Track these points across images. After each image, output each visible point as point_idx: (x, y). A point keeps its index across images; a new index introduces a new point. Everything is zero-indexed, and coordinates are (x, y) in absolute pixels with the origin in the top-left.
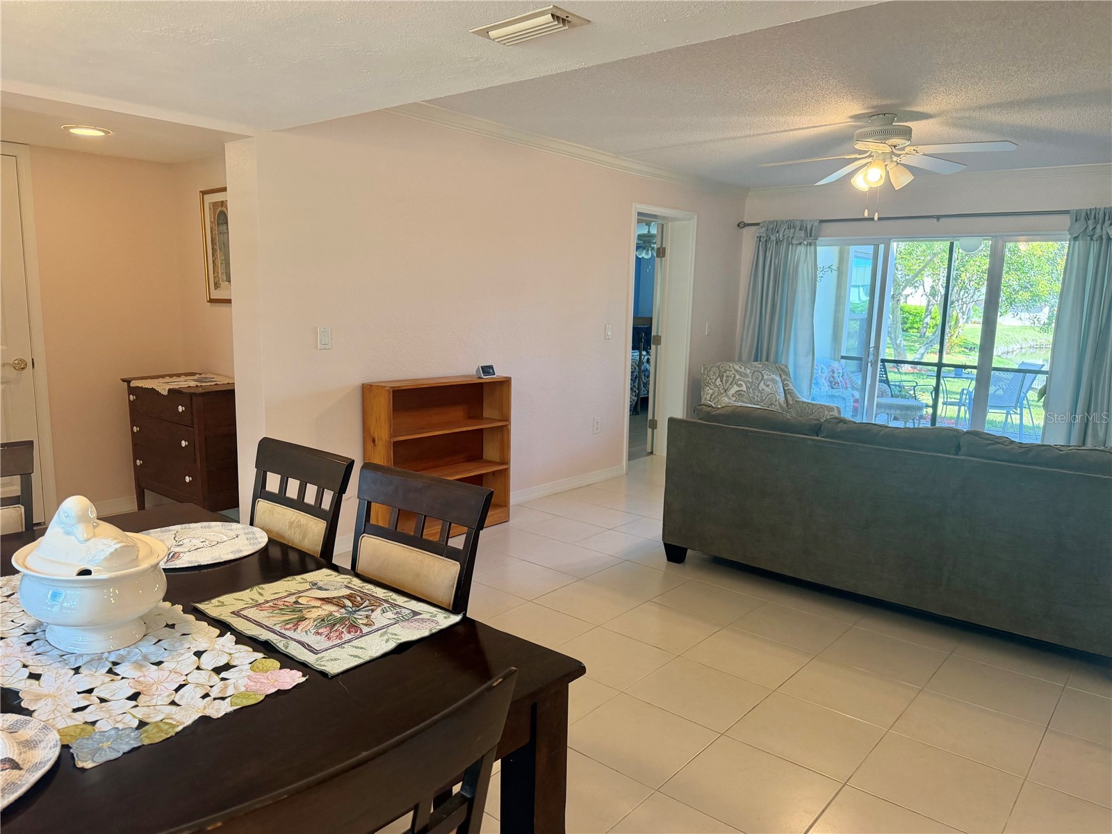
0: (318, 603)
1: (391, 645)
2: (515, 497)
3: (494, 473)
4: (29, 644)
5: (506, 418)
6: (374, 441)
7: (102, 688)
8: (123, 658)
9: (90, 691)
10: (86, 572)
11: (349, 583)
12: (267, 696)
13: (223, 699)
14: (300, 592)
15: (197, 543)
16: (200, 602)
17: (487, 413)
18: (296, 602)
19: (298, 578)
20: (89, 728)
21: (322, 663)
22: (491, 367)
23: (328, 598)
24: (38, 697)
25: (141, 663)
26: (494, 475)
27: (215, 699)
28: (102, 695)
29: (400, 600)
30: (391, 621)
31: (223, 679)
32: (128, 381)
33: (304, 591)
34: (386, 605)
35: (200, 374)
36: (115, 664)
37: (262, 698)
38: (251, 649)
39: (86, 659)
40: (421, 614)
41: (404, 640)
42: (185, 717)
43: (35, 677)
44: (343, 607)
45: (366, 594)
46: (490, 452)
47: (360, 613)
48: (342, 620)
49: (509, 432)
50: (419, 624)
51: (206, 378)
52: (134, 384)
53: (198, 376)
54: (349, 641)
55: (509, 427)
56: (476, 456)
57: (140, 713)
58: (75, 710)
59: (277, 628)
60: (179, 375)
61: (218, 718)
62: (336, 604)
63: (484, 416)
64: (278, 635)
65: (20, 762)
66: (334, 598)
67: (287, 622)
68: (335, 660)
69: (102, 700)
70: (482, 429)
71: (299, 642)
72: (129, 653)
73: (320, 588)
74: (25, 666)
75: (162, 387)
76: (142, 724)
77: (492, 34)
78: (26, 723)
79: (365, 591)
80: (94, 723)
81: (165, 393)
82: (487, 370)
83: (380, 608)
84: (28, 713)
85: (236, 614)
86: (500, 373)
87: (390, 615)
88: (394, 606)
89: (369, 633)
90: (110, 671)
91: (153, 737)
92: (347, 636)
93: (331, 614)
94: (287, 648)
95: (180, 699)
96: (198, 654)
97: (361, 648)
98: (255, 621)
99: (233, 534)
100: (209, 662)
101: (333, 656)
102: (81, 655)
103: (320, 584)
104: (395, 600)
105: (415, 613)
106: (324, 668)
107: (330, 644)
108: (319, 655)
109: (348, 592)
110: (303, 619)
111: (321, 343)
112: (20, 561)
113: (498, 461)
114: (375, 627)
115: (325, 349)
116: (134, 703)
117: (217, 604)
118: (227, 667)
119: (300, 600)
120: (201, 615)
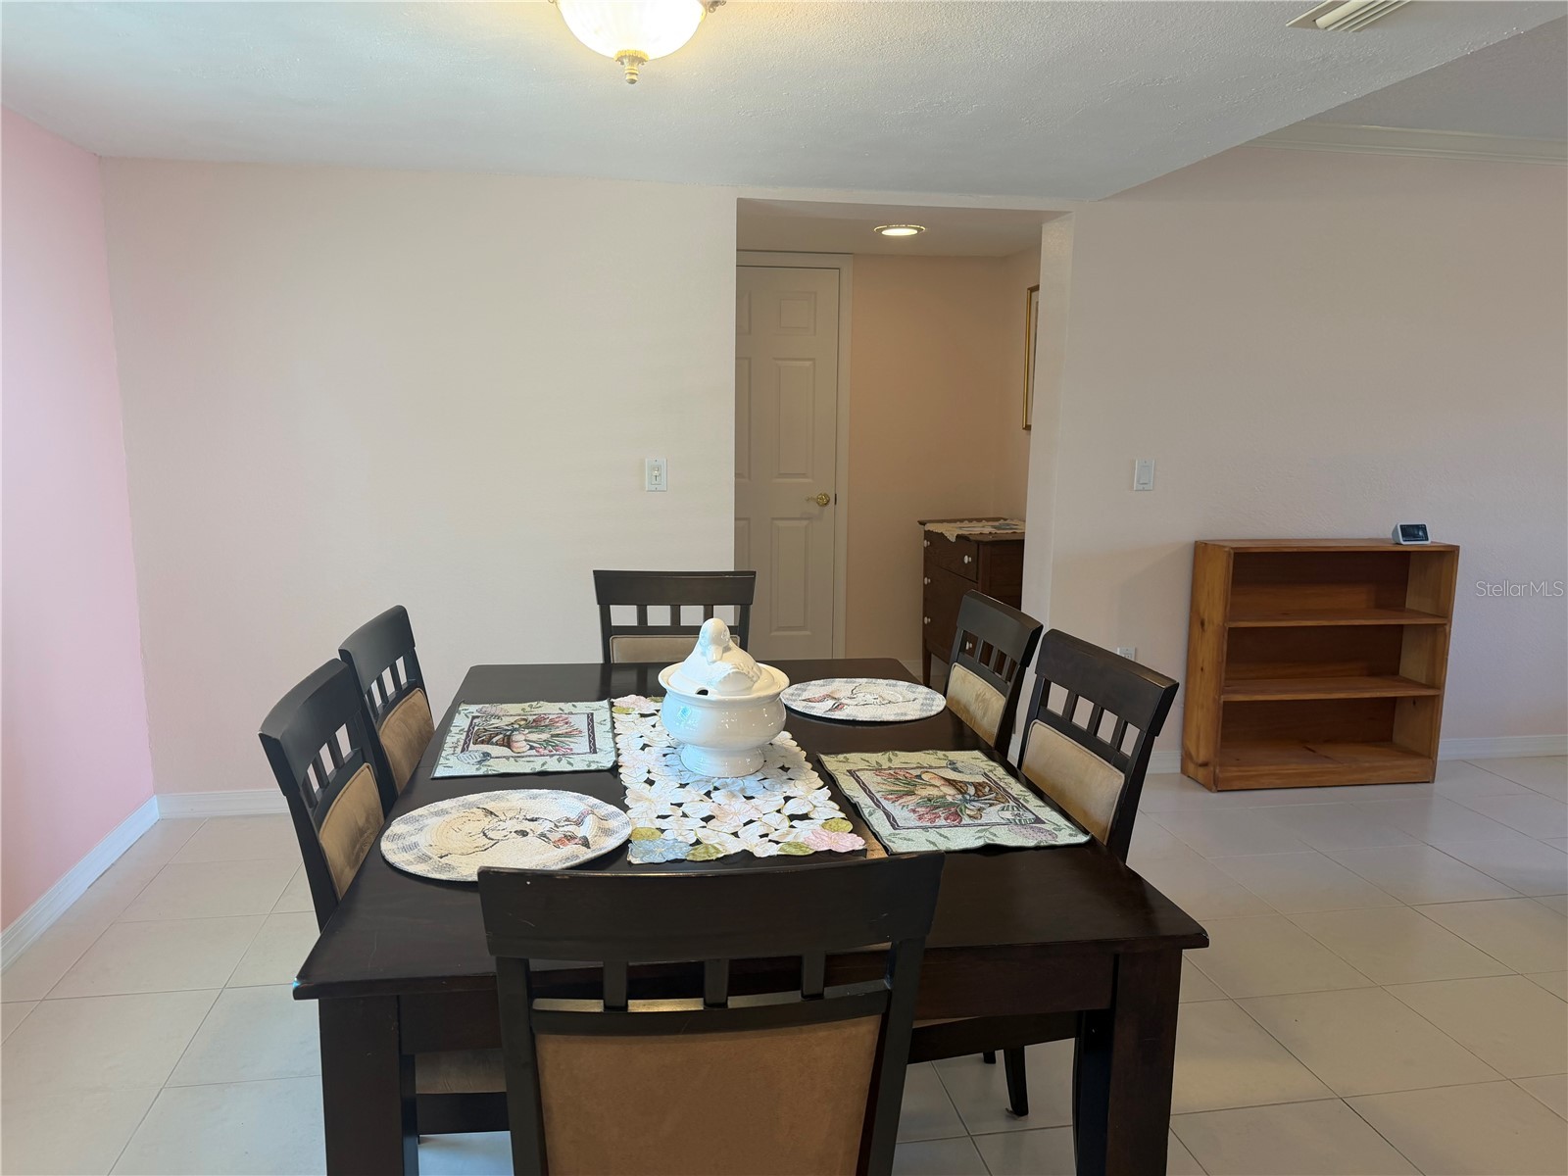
0: (938, 782)
1: (979, 843)
2: (1448, 748)
3: (1415, 700)
4: (665, 755)
5: (1444, 613)
6: (1202, 624)
7: (690, 805)
8: (726, 785)
9: (680, 805)
10: (704, 692)
11: (991, 771)
12: (816, 852)
13: (777, 843)
14: (931, 767)
15: (870, 698)
16: (826, 754)
17: (1412, 601)
18: (919, 777)
19: (940, 753)
20: (659, 833)
21: (893, 839)
22: (1423, 528)
23: (954, 781)
24: (639, 799)
25: (736, 793)
26: (1414, 703)
27: (770, 841)
28: (686, 812)
29: (1033, 802)
30: (1002, 821)
31: (792, 827)
32: (923, 523)
33: (936, 768)
34: (1012, 803)
35: (1005, 520)
36: (716, 789)
37: (811, 852)
38: (837, 807)
39: (697, 778)
40: (1044, 823)
41: (998, 841)
42: (733, 847)
43: (650, 782)
44: (961, 793)
45: (999, 786)
46: (1412, 664)
47: (974, 803)
48: (947, 806)
49: (1446, 637)
50: (1031, 832)
51: (1008, 525)
52: (930, 527)
53: (1002, 521)
54: (940, 827)
55: (1447, 628)
56: (1387, 667)
57: (701, 834)
58: (659, 817)
59: (878, 796)
60: (979, 520)
61: (760, 858)
62: (957, 789)
63: (1407, 606)
64: (874, 802)
65: (591, 843)
66: (961, 782)
67: (892, 792)
68: (909, 840)
69: (685, 815)
70: (1402, 625)
71: (888, 815)
72: (733, 783)
73: (955, 769)
74: (649, 772)
75: (951, 532)
76: (698, 842)
77: (1321, 21)
78: (618, 815)
79: (1002, 784)
80: (663, 831)
81: (953, 539)
82: (1411, 531)
83: (1003, 805)
84: (625, 808)
85: (851, 773)
86: (1437, 537)
87: (1008, 815)
88: (1020, 806)
89: (968, 825)
90: (708, 794)
91: (700, 855)
92: (942, 822)
93: (944, 797)
94: (871, 814)
95: (744, 832)
96: (787, 799)
97: (945, 837)
98: (863, 783)
99: (911, 696)
100: (792, 808)
101: (910, 836)
102: (695, 775)
103: (959, 765)
104: (1027, 801)
105: (1038, 820)
106: (890, 844)
107: (919, 824)
108: (897, 832)
109: (981, 779)
110: (911, 793)
111: (1138, 481)
112: (665, 678)
113: (1423, 681)
114: (979, 822)
115: (1144, 490)
116: (704, 824)
117: (842, 759)
118: (804, 817)
119: (923, 776)
120: (819, 767)
